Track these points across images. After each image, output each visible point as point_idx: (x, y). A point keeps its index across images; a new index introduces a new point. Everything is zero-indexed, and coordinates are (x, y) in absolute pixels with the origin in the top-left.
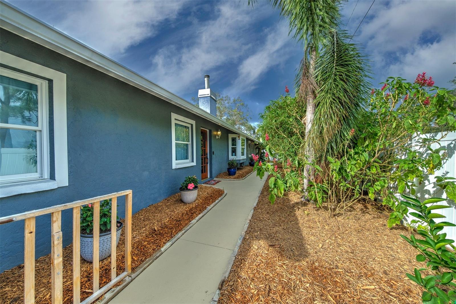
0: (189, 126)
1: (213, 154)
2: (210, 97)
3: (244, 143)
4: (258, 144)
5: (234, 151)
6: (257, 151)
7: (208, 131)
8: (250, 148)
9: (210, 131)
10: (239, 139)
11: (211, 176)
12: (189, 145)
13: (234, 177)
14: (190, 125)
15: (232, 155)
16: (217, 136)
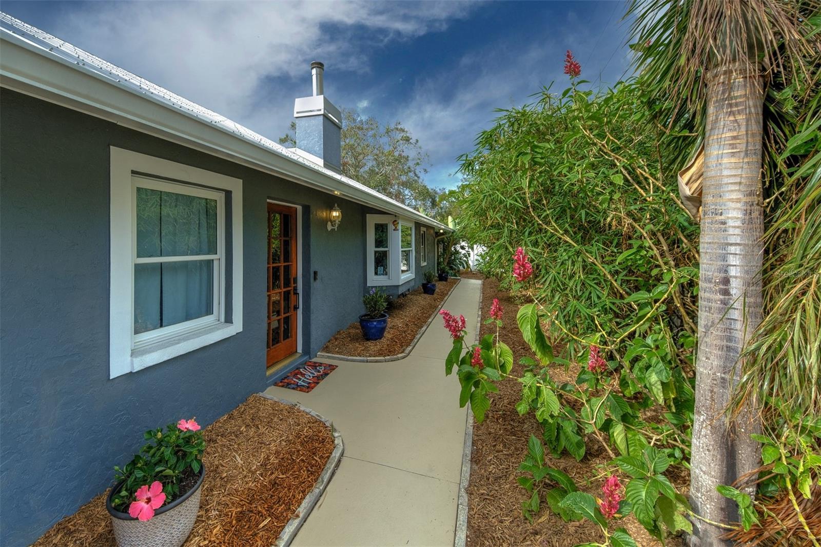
0: (220, 198)
1: (315, 279)
2: (325, 116)
3: (411, 235)
4: (442, 234)
5: (381, 261)
6: (441, 250)
7: (299, 208)
8: (424, 243)
9: (307, 210)
11: (307, 351)
12: (216, 263)
13: (379, 344)
14: (223, 195)
15: (376, 274)
16: (329, 223)
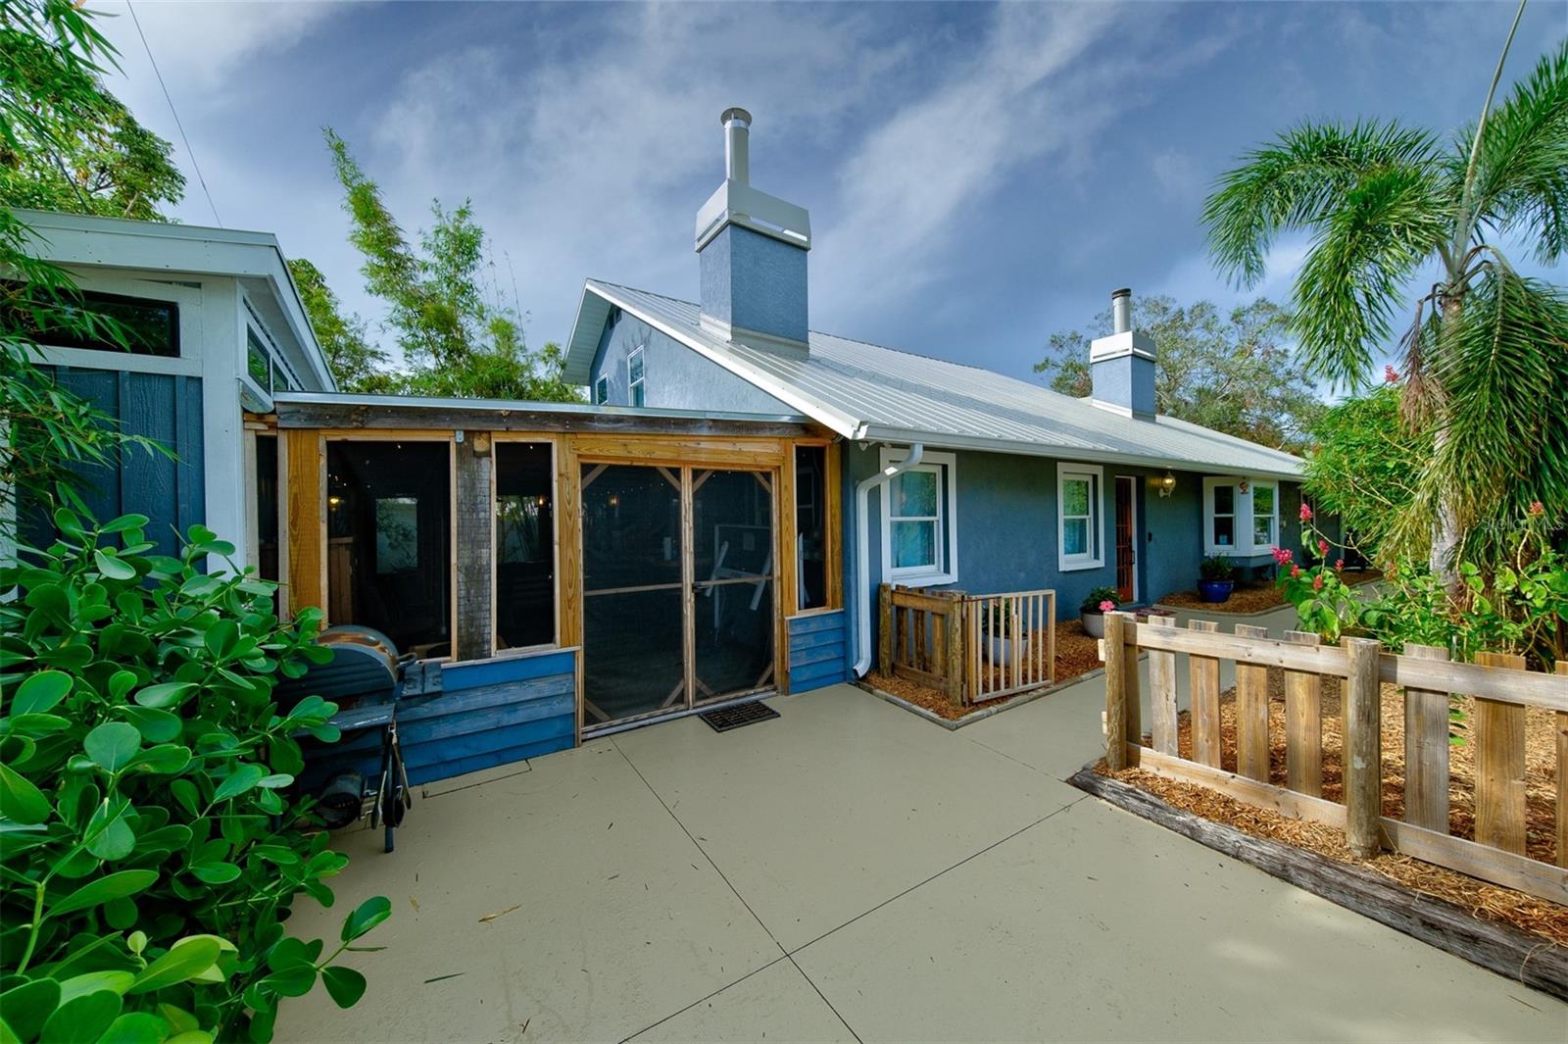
1: (1150, 539)
2: (1135, 354)
5: (1225, 530)
7: (1133, 480)
9: (1140, 483)
10: (1244, 492)
11: (1143, 598)
12: (1088, 524)
13: (1221, 606)
14: (1091, 477)
15: (1217, 542)
16: (1162, 490)
